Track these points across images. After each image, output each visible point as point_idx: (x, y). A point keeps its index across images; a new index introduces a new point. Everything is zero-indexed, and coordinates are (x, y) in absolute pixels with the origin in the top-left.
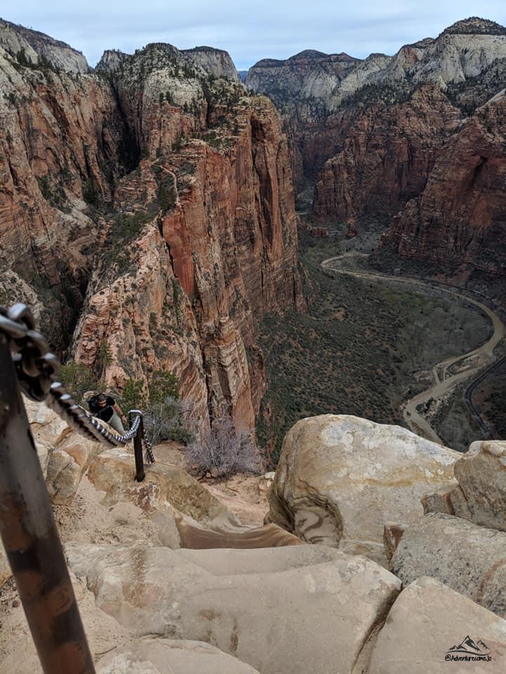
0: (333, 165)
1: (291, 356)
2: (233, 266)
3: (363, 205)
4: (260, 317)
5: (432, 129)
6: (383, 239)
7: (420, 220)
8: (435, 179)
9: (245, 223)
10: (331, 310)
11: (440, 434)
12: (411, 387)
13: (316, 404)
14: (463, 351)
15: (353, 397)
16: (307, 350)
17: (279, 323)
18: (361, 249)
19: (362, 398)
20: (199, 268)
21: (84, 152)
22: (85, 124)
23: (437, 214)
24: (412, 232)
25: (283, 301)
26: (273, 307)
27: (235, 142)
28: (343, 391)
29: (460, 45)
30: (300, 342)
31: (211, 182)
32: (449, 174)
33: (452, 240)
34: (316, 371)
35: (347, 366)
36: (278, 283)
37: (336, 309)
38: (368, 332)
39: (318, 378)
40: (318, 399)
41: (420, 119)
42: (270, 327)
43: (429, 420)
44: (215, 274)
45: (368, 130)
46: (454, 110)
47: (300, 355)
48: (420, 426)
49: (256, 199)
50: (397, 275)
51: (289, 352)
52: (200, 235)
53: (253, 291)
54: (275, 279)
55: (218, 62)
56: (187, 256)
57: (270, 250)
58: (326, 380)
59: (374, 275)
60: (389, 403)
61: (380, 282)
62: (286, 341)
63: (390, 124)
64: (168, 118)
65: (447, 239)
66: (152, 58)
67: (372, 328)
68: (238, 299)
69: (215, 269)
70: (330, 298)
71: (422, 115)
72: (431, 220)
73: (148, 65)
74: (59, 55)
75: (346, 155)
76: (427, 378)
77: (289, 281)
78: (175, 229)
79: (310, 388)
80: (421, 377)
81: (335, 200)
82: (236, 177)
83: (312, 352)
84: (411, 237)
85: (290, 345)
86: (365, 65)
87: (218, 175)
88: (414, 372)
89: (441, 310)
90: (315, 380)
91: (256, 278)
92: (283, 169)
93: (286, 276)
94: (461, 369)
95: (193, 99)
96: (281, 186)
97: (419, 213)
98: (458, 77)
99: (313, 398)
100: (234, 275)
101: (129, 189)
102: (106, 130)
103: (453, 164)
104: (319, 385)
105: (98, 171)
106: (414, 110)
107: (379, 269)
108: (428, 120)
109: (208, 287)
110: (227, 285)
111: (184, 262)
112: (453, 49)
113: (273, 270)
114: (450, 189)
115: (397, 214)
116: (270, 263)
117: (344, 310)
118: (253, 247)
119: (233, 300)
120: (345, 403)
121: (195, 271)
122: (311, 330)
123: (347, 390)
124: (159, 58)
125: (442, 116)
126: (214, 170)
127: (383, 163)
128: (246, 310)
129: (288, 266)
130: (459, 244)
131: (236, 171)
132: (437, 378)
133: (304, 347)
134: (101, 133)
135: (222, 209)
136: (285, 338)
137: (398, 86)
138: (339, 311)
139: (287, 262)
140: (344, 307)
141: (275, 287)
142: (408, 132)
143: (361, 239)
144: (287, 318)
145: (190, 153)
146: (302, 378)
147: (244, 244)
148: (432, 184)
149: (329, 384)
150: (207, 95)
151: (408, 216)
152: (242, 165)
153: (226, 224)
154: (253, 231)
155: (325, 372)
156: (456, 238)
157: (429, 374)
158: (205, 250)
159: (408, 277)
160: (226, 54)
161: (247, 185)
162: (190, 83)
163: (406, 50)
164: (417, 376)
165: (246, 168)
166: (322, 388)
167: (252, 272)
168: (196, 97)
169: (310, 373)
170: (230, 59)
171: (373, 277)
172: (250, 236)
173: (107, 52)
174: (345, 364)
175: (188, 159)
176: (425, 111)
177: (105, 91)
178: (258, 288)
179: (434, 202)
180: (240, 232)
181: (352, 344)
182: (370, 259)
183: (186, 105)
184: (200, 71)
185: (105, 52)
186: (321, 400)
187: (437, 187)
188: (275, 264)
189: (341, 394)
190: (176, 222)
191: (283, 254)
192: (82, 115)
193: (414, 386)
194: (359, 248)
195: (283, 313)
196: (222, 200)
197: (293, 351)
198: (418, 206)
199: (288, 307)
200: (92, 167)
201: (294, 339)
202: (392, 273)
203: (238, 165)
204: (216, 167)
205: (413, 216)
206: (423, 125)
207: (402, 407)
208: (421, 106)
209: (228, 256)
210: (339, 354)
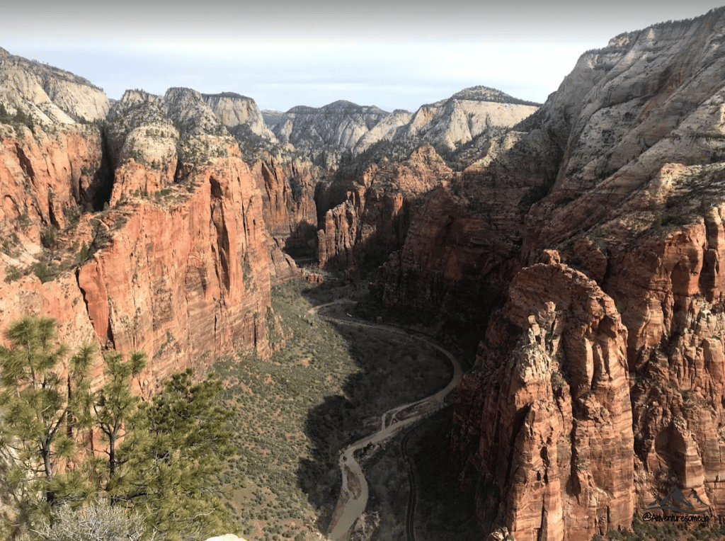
0: (333, 215)
1: (238, 400)
2: (167, 310)
3: (363, 254)
4: (210, 361)
5: (426, 186)
6: (371, 288)
7: (401, 272)
8: (413, 234)
9: (197, 270)
10: (298, 356)
11: (368, 477)
12: (356, 433)
13: (250, 448)
14: (416, 398)
15: (291, 442)
16: (259, 396)
17: (231, 368)
18: (353, 296)
19: (301, 442)
20: (115, 312)
21: (49, 200)
22: (56, 173)
23: (415, 266)
24: (394, 282)
25: (241, 346)
26: (227, 351)
27: (188, 199)
28: (282, 435)
29: (467, 110)
30: (252, 387)
31: (148, 235)
32: (423, 230)
33: (429, 291)
34: (261, 417)
35: (295, 412)
36: (235, 328)
37: (304, 355)
38: (329, 378)
39: (261, 423)
40: (254, 443)
41: (415, 177)
42: (219, 371)
43: (362, 463)
44: (136, 317)
45: (368, 185)
46: (447, 170)
47: (249, 400)
48: (352, 470)
49: (213, 250)
50: (379, 323)
51: (239, 396)
52: (120, 282)
53: (202, 335)
54: (231, 324)
55: (244, 109)
56: (102, 301)
57: (227, 296)
58: (268, 425)
59: (359, 322)
60: (327, 447)
61: (361, 329)
62: (236, 386)
63: (388, 180)
64: (132, 173)
65: (425, 290)
66: (144, 113)
67: (335, 374)
68: (169, 341)
69: (137, 312)
70: (302, 344)
71: (417, 173)
72: (410, 271)
73: (139, 119)
74: (75, 91)
75: (347, 206)
76: (374, 424)
77: (248, 326)
78: (91, 277)
79: (248, 433)
80: (368, 423)
81: (336, 247)
82: (189, 229)
83: (263, 396)
84: (394, 287)
85: (241, 390)
86: (390, 120)
87: (156, 229)
88: (363, 418)
89: (409, 359)
90: (257, 425)
91: (206, 323)
92: (254, 221)
93: (246, 320)
94: (409, 415)
95: (163, 158)
96: (252, 236)
97: (400, 265)
98: (465, 137)
99: (248, 442)
100: (168, 319)
101: (64, 239)
102: (85, 178)
103: (426, 222)
104: (259, 429)
105: (61, 217)
106: (410, 168)
107: (365, 317)
108: (424, 178)
109: (122, 330)
110: (155, 327)
111: (100, 305)
112: (460, 113)
113: (230, 315)
114: (425, 244)
115: (382, 265)
116: (227, 308)
117: (312, 356)
118: (205, 292)
119: (161, 343)
120: (281, 447)
121: (110, 314)
122: (267, 375)
123: (288, 435)
124: (150, 113)
125: (436, 175)
126: (151, 225)
127: (382, 215)
128: (177, 352)
129: (249, 312)
130: (435, 294)
131: (190, 223)
132: (384, 423)
133: (255, 392)
134: (78, 180)
135: (159, 259)
136: (237, 383)
137: (410, 143)
138: (306, 357)
139: (247, 308)
140: (312, 353)
141: (232, 331)
142: (404, 188)
143: (355, 286)
144: (243, 363)
145: (128, 210)
146: (244, 422)
147: (195, 290)
148: (410, 238)
149: (270, 429)
150: (179, 153)
151: (391, 267)
152: (196, 219)
153: (163, 272)
154: (206, 278)
155: (270, 417)
156: (432, 289)
157: (377, 420)
158: (125, 295)
159: (390, 325)
160: (253, 101)
161: (201, 236)
162: (162, 142)
163: (425, 109)
164: (365, 422)
165: (201, 221)
166: (261, 432)
167: (201, 317)
168: (166, 155)
169: (254, 418)
170: (256, 106)
171: (357, 325)
172: (202, 283)
173: (129, 91)
174: (294, 410)
175: (124, 215)
176: (420, 170)
177: (92, 140)
178: (209, 332)
179: (412, 255)
180: (191, 278)
181: (307, 391)
182: (358, 306)
183: (153, 163)
184: (209, 120)
185: (126, 91)
186: (256, 445)
187: (414, 241)
188: (232, 309)
189: (281, 439)
190: (92, 271)
191: (243, 300)
192: (53, 165)
193: (358, 431)
194: (351, 296)
195: (239, 358)
196: (159, 250)
197: (242, 397)
198: (399, 258)
199: (247, 352)
200: (55, 214)
201: (247, 384)
202: (375, 321)
203: (192, 218)
204: (153, 223)
205: (395, 267)
206: (418, 183)
207: (340, 452)
208: (417, 166)
209: (162, 301)
210: (291, 399)
